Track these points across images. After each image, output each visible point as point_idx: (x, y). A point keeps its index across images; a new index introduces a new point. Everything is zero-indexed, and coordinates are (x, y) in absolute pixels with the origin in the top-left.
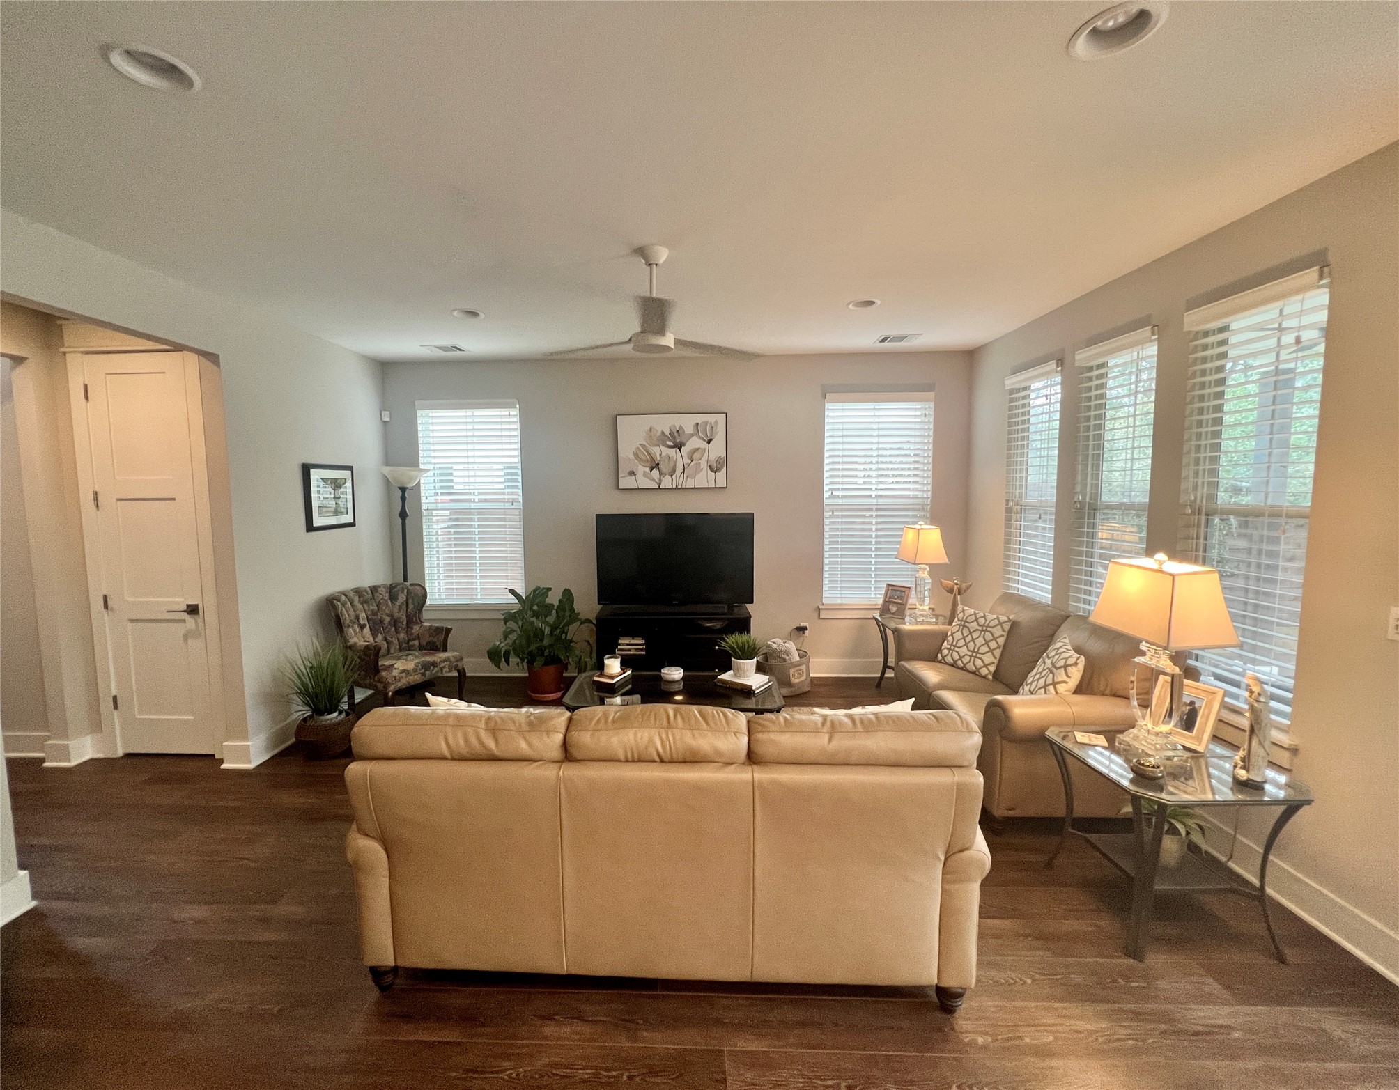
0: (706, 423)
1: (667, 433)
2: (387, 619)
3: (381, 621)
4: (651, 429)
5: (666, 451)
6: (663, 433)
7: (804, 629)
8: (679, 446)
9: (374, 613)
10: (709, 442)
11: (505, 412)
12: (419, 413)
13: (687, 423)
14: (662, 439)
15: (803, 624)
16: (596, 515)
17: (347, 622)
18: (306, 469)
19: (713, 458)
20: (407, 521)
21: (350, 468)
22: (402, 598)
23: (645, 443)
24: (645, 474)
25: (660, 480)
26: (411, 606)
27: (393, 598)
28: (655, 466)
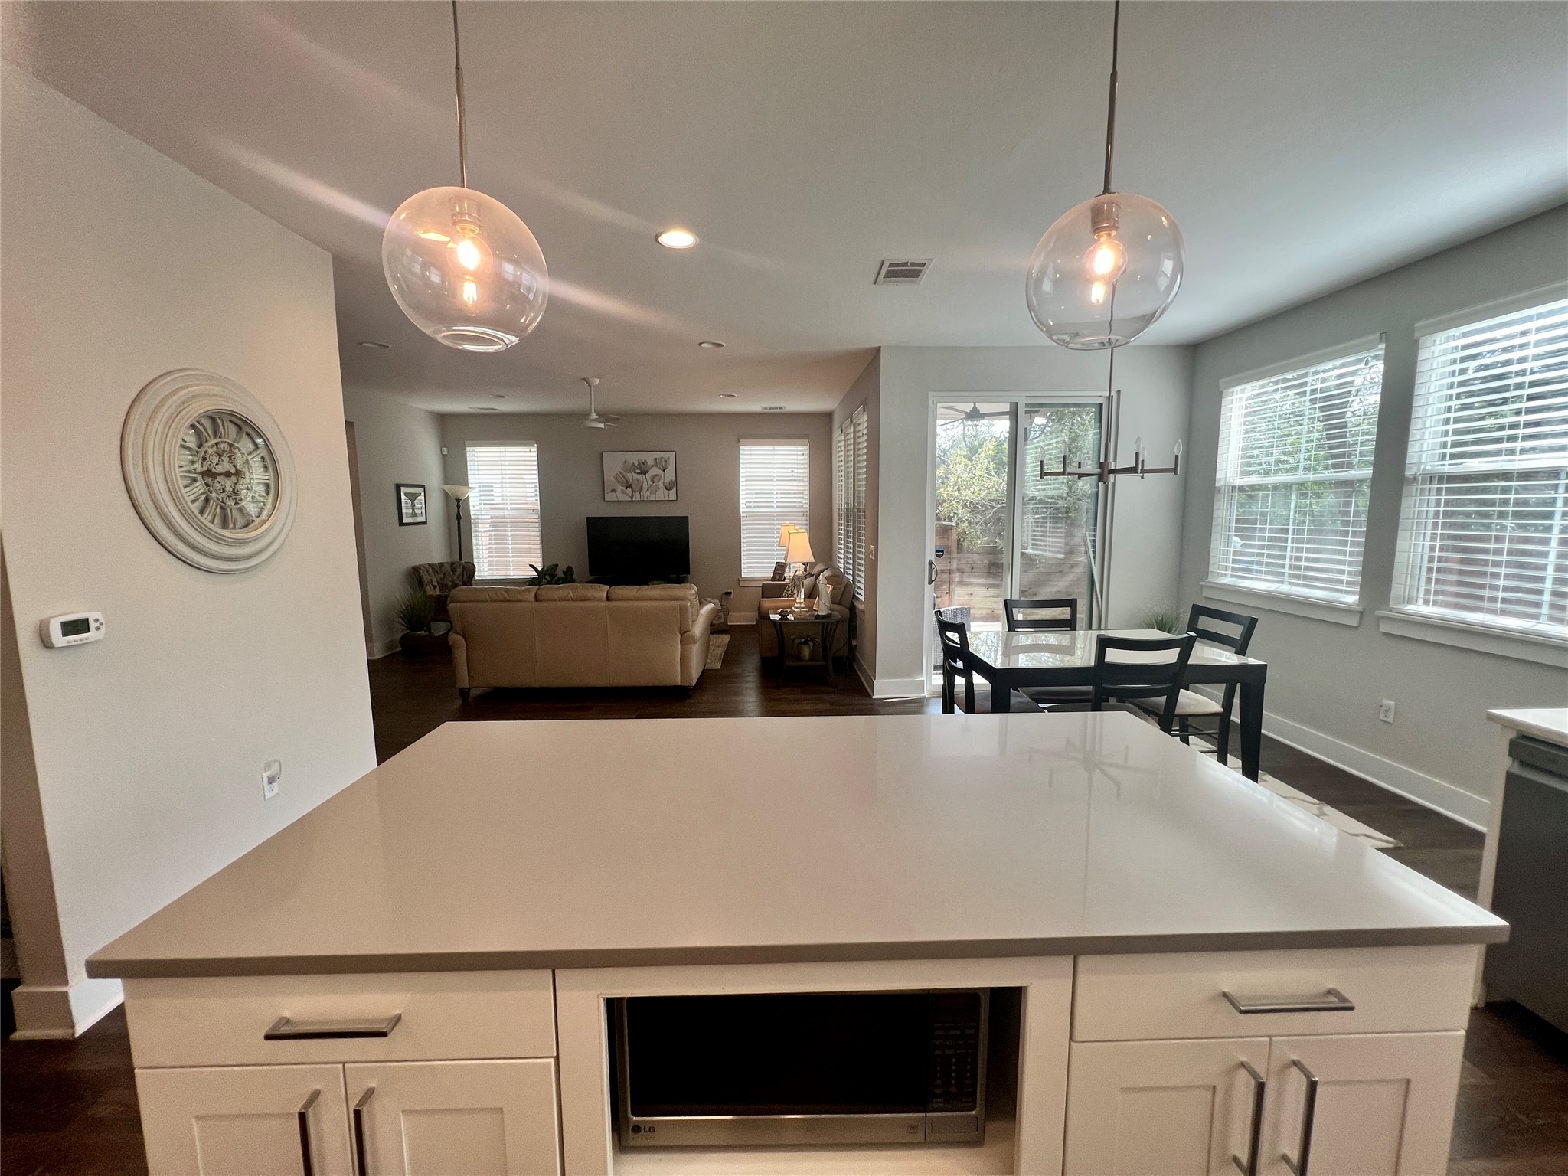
0: (662, 458)
1: (636, 464)
2: (450, 584)
3: (446, 585)
4: (625, 462)
5: (636, 476)
6: (633, 464)
7: (730, 593)
8: (645, 473)
9: (442, 579)
10: (664, 471)
11: (527, 449)
12: (468, 449)
13: (649, 458)
14: (633, 468)
15: (729, 591)
16: (588, 518)
17: (426, 582)
18: (398, 487)
19: (667, 480)
20: (461, 521)
21: (423, 486)
22: (459, 571)
23: (621, 470)
24: (622, 492)
25: (632, 495)
26: (465, 576)
27: (454, 570)
28: (628, 486)
